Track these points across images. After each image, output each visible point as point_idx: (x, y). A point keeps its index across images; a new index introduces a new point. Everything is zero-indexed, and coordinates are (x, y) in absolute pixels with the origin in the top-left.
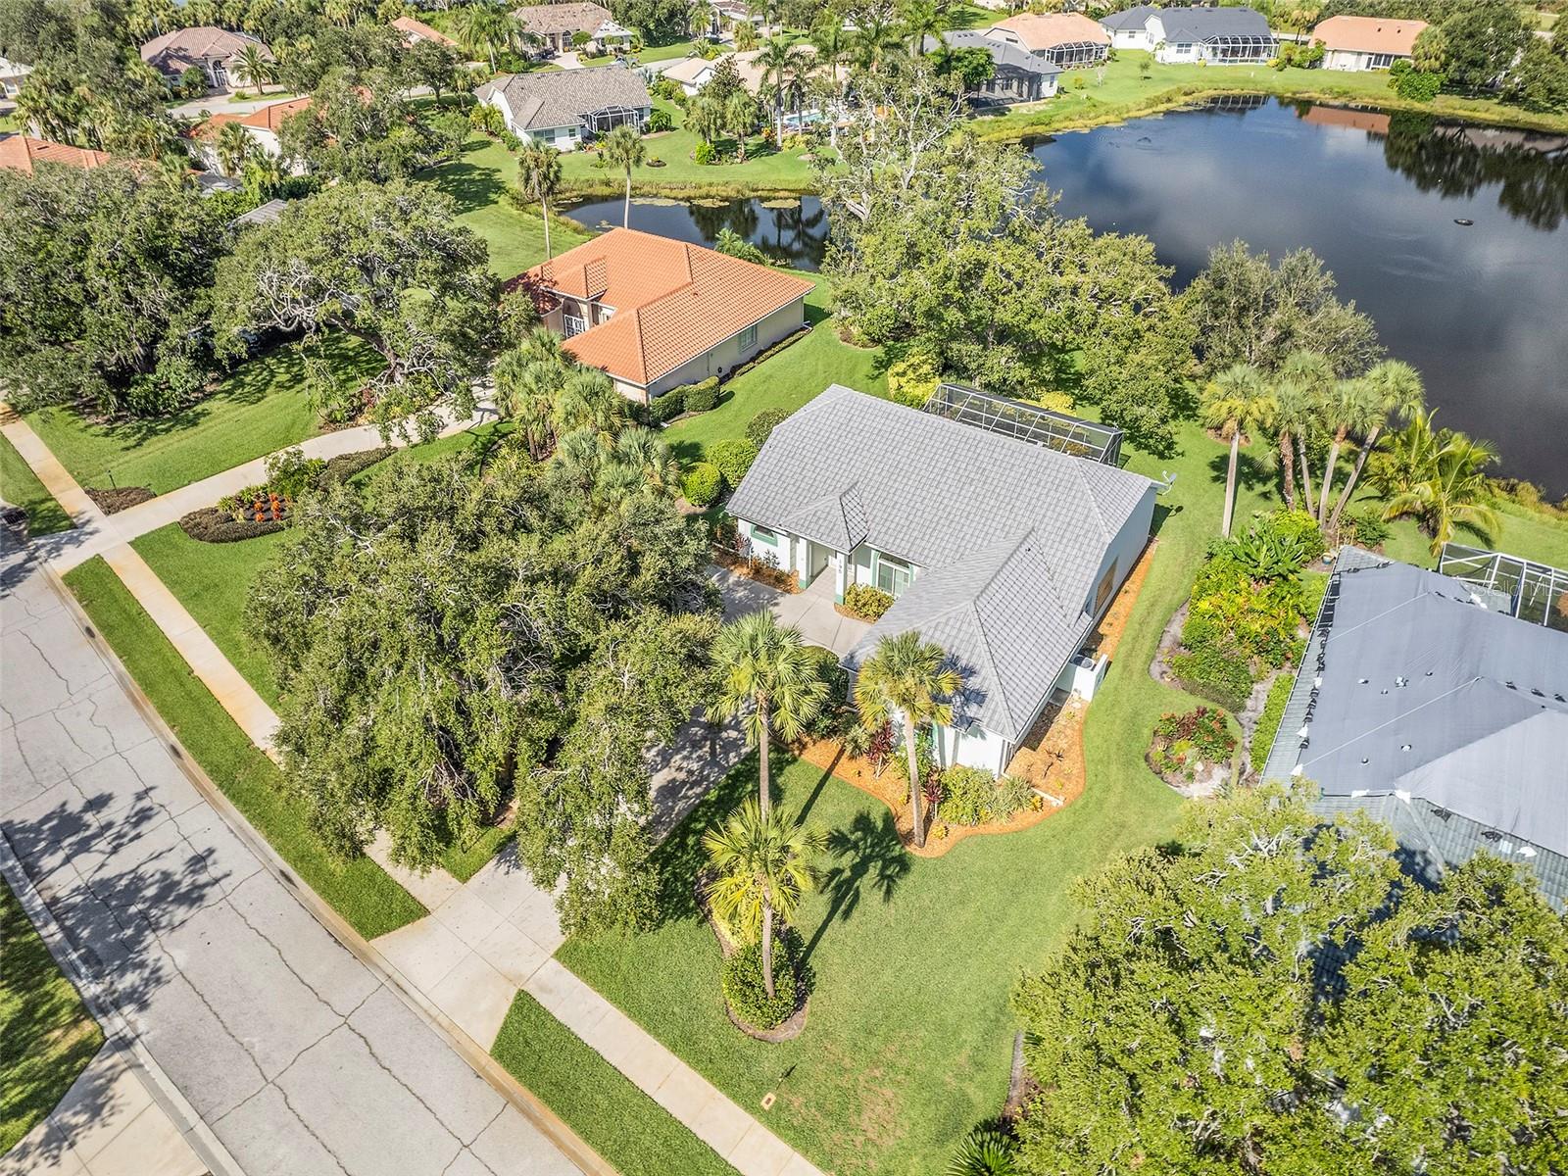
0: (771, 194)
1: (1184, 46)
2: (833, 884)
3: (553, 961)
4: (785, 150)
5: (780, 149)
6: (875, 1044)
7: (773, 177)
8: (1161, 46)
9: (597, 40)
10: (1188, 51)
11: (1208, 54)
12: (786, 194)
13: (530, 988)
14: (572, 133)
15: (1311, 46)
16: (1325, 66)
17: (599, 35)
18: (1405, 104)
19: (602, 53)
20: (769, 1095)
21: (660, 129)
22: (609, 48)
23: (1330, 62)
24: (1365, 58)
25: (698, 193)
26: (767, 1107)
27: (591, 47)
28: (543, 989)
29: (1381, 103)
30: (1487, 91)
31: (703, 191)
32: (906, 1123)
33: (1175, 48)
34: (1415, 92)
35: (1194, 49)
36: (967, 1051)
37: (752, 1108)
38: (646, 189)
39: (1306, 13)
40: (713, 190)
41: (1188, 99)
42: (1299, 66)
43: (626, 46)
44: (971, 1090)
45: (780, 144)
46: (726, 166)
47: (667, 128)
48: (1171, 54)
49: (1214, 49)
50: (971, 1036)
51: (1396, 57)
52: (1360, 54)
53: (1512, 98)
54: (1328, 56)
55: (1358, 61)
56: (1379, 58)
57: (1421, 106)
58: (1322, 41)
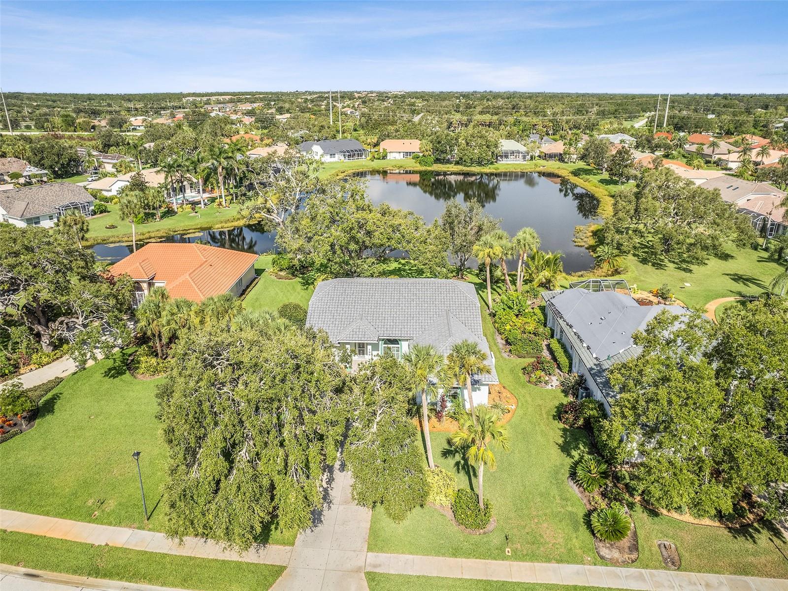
0: (185, 232)
1: (333, 155)
2: (460, 467)
3: (370, 554)
4: (179, 213)
5: (176, 213)
6: (526, 512)
7: (182, 224)
8: (322, 155)
9: (25, 177)
10: (334, 157)
11: (342, 158)
12: (194, 231)
13: (369, 569)
14: (51, 218)
15: (381, 151)
16: (388, 158)
17: (25, 174)
18: (423, 168)
19: (30, 184)
20: (507, 550)
21: (101, 212)
22: (34, 180)
23: (390, 156)
24: (402, 154)
25: (144, 237)
26: (510, 554)
27: (22, 180)
28: (375, 566)
29: (416, 169)
30: (448, 162)
31: (147, 235)
32: (560, 531)
33: (329, 156)
34: (426, 164)
35: (336, 156)
36: (557, 497)
37: (505, 558)
38: (111, 240)
39: (373, 140)
40: (153, 235)
41: (345, 174)
42: (379, 159)
43: (45, 179)
44: (570, 509)
45: (176, 210)
46: (152, 223)
47: (105, 211)
48: (327, 159)
49: (344, 155)
50: (554, 492)
51: (413, 153)
52: (400, 152)
53: (457, 163)
54: (389, 154)
55: (400, 155)
56: (407, 154)
57: (429, 169)
58: (384, 149)
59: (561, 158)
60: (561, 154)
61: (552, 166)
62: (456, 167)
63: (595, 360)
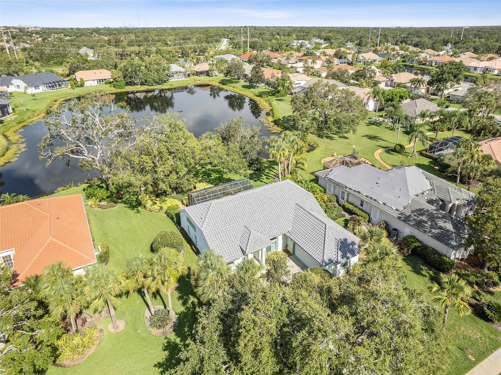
1: (37, 87)
8: (27, 88)
10: (39, 89)
11: (46, 89)
15: (79, 80)
16: (85, 85)
18: (119, 91)
20: (470, 357)
23: (87, 84)
24: (96, 81)
26: (474, 359)
29: (111, 91)
33: (33, 88)
34: (120, 87)
35: (40, 87)
39: (65, 72)
42: (78, 87)
48: (33, 90)
49: (47, 86)
51: (105, 79)
52: (94, 80)
53: (142, 84)
54: (85, 82)
55: (94, 82)
56: (100, 81)
57: (123, 90)
58: (81, 79)
59: (207, 73)
60: (207, 71)
61: (203, 79)
62: (142, 87)
63: (396, 211)
